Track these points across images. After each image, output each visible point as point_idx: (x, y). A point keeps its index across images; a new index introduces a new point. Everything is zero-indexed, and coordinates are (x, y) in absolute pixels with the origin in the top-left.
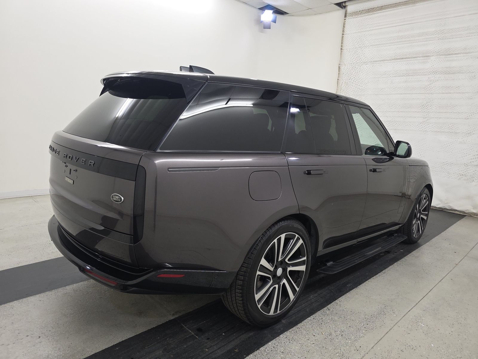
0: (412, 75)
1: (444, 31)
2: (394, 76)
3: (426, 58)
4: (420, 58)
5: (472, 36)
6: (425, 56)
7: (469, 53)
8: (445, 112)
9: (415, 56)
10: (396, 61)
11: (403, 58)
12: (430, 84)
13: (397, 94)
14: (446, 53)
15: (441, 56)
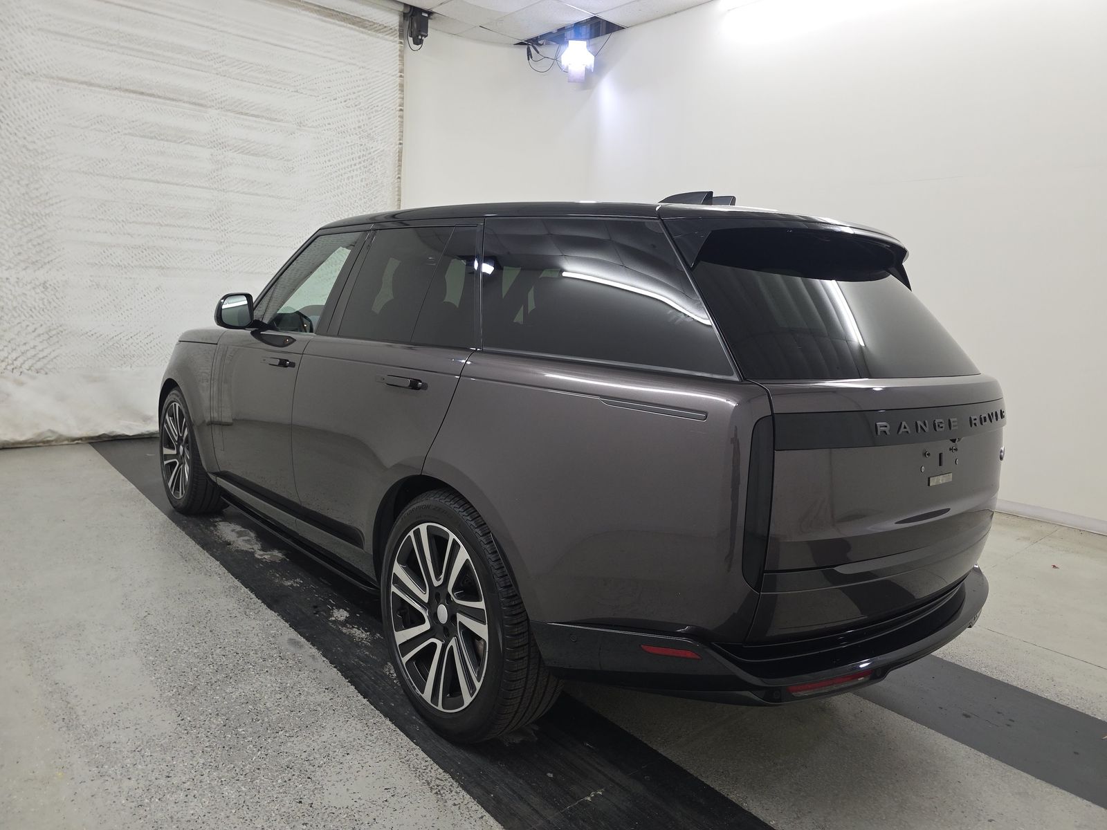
0: (175, 142)
1: (224, 58)
2: (130, 134)
3: (197, 108)
4: (183, 105)
5: (275, 87)
6: (195, 104)
7: (275, 120)
8: (256, 233)
9: (172, 96)
10: (127, 94)
11: (142, 93)
12: (217, 170)
13: (145, 180)
14: (236, 109)
15: (229, 113)
